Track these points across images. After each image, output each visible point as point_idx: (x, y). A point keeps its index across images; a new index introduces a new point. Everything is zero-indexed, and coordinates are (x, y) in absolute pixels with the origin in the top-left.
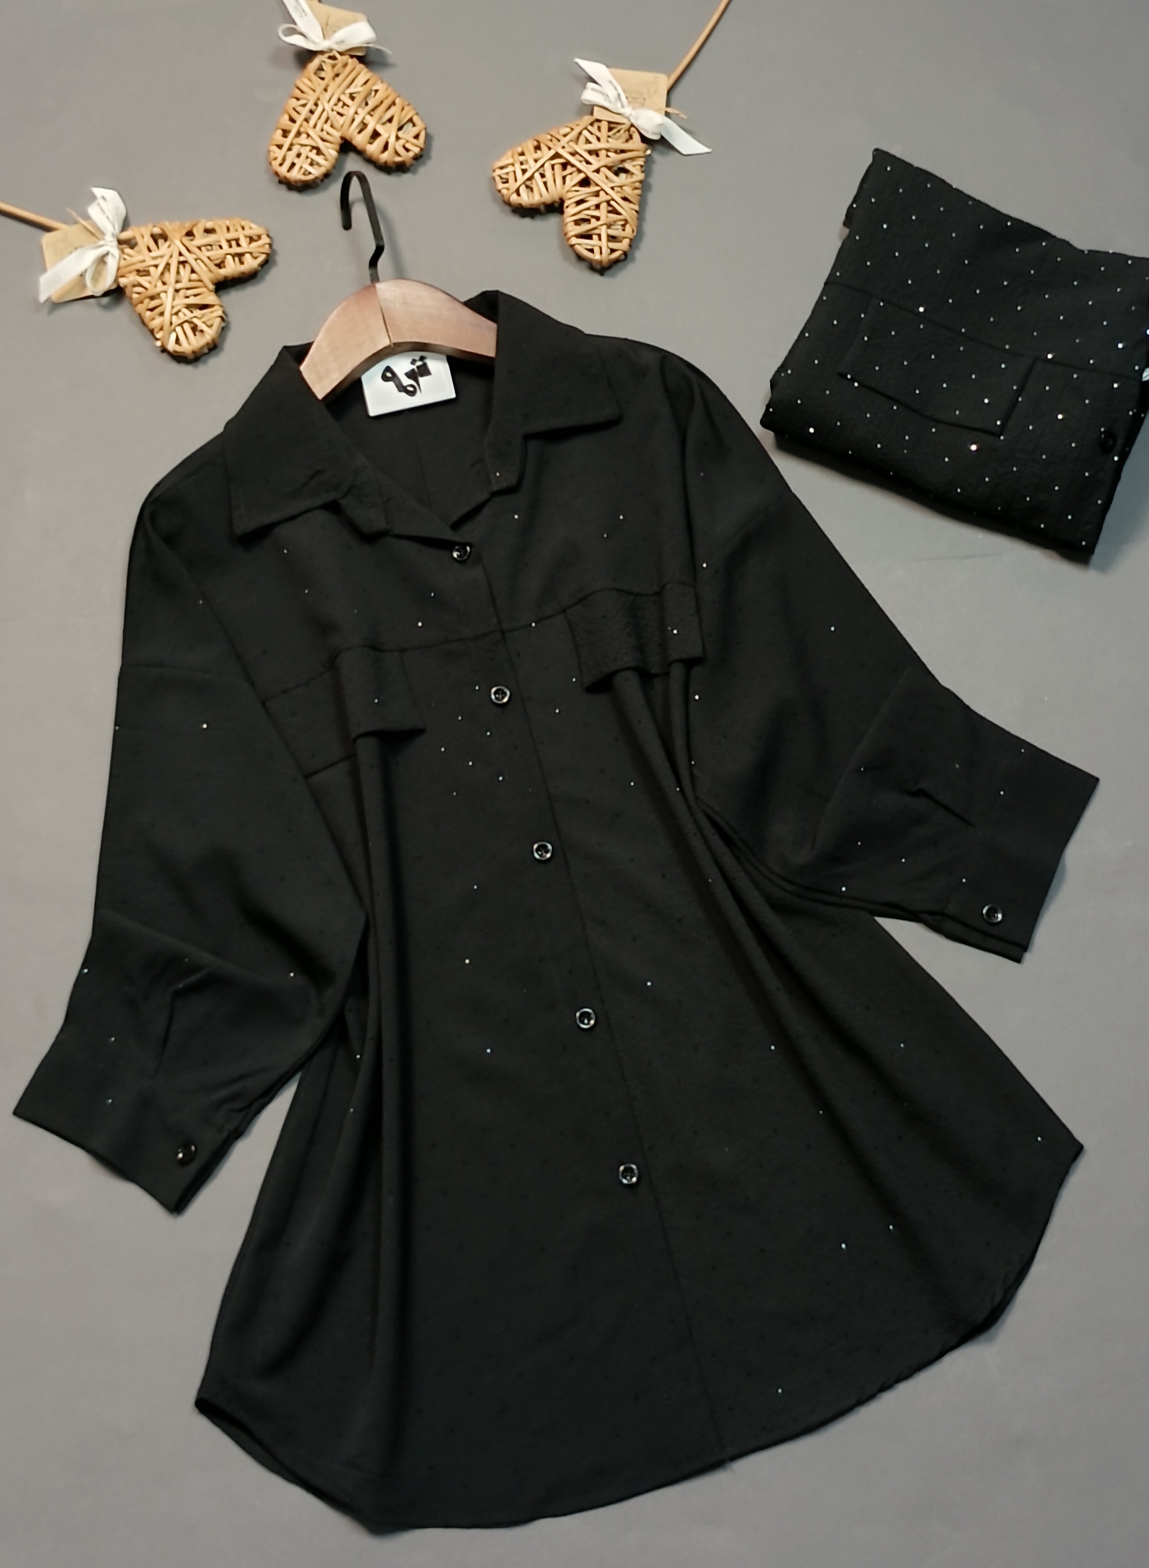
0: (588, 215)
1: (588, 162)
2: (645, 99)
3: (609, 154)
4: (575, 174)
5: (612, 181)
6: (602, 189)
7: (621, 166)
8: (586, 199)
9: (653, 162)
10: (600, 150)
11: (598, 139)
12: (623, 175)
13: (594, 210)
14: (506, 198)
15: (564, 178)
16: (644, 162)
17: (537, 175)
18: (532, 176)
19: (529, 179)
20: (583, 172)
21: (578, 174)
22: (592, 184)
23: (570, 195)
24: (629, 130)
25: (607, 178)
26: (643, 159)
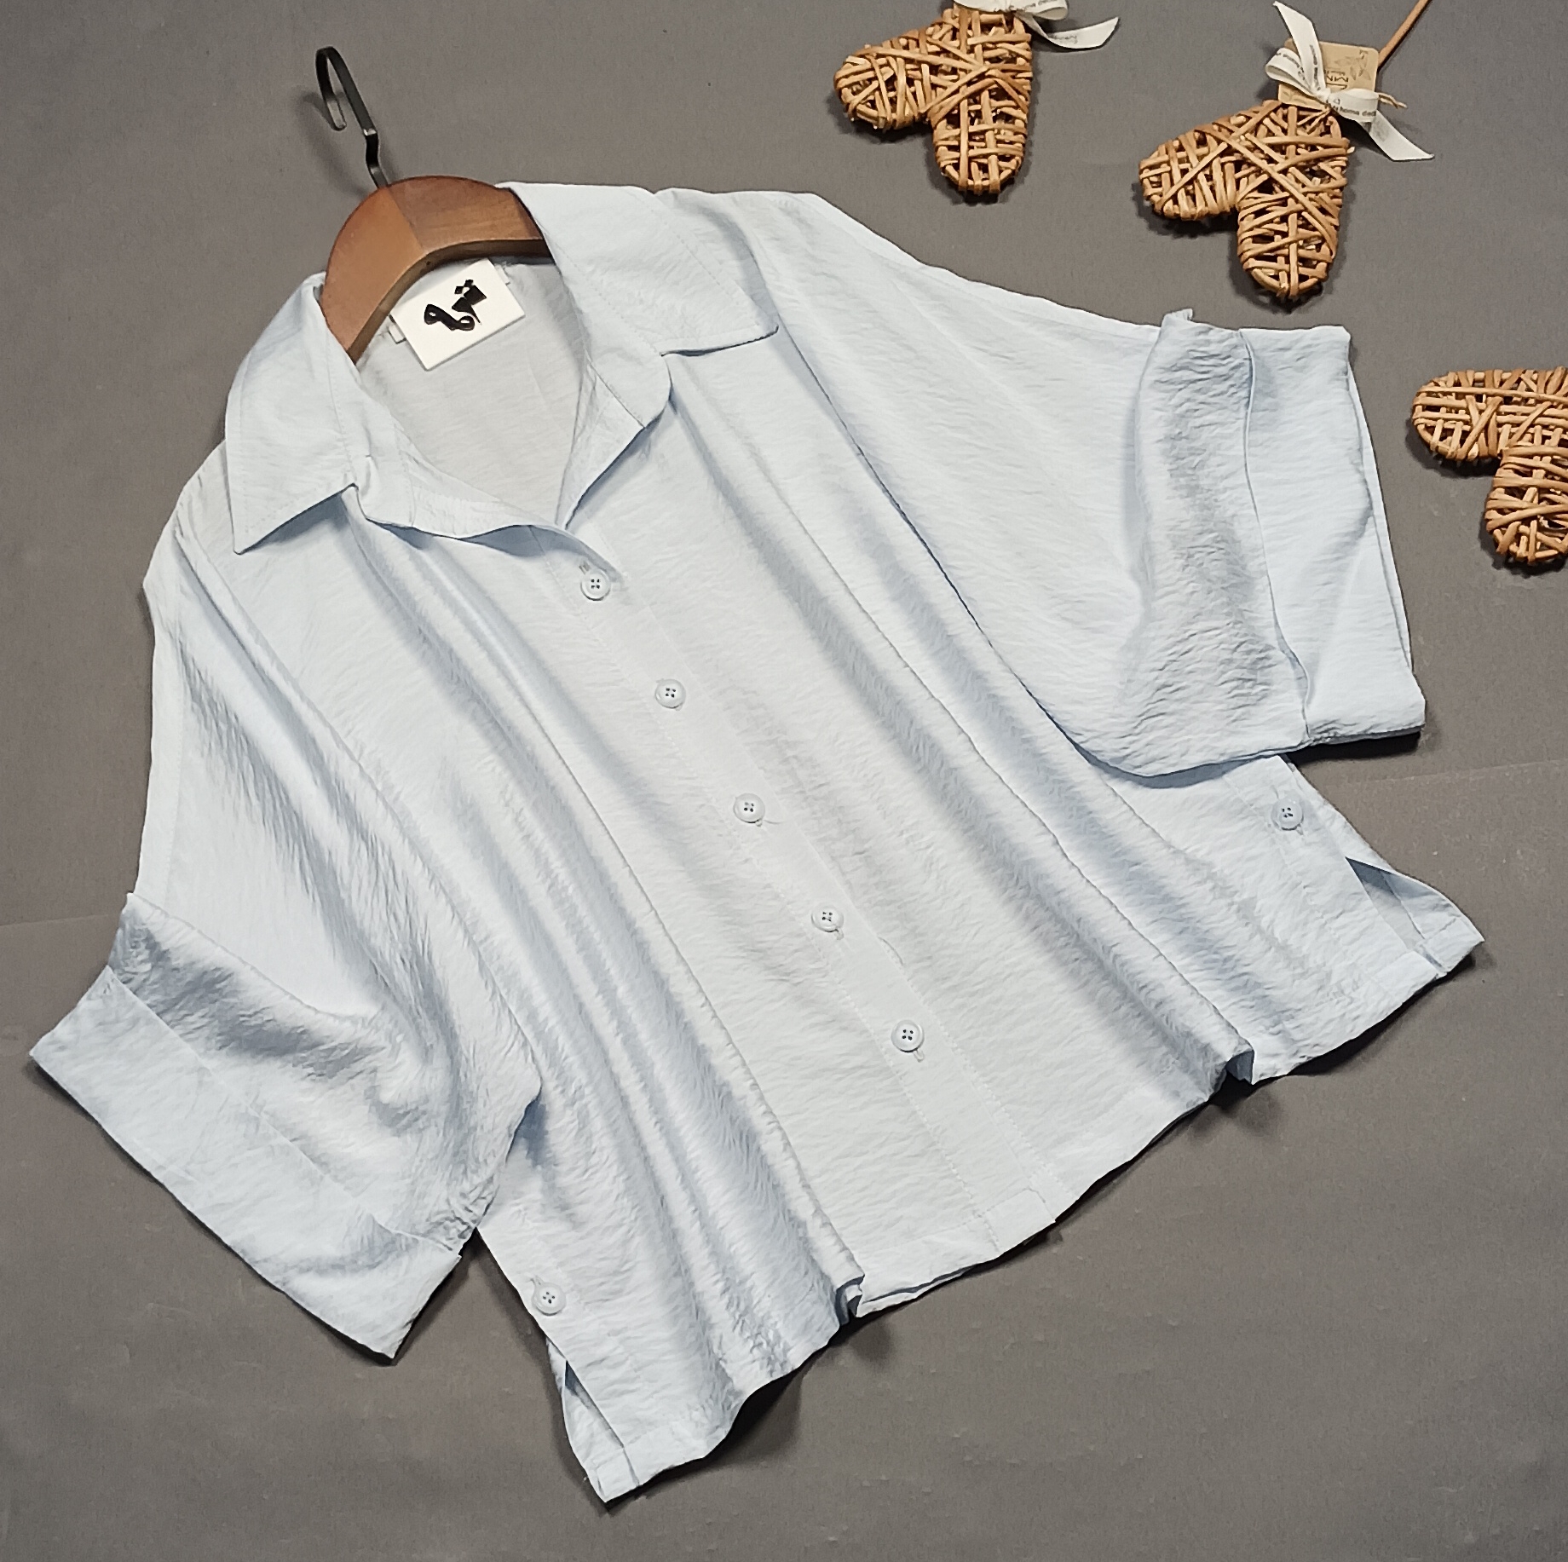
0: (1271, 230)
1: (1270, 160)
2: (1347, 80)
3: (1299, 150)
4: (1252, 176)
5: (1304, 186)
6: (1292, 196)
7: (1315, 168)
8: (1269, 209)
9: (1359, 163)
10: (1287, 144)
11: (1285, 131)
12: (1317, 180)
13: (1278, 223)
14: (1158, 208)
15: (1238, 181)
16: (1346, 162)
17: (1201, 177)
18: (1195, 178)
19: (1190, 182)
20: (1266, 172)
21: (1257, 176)
22: (1277, 189)
23: (1246, 203)
24: (1325, 120)
25: (1297, 181)
26: (1345, 158)
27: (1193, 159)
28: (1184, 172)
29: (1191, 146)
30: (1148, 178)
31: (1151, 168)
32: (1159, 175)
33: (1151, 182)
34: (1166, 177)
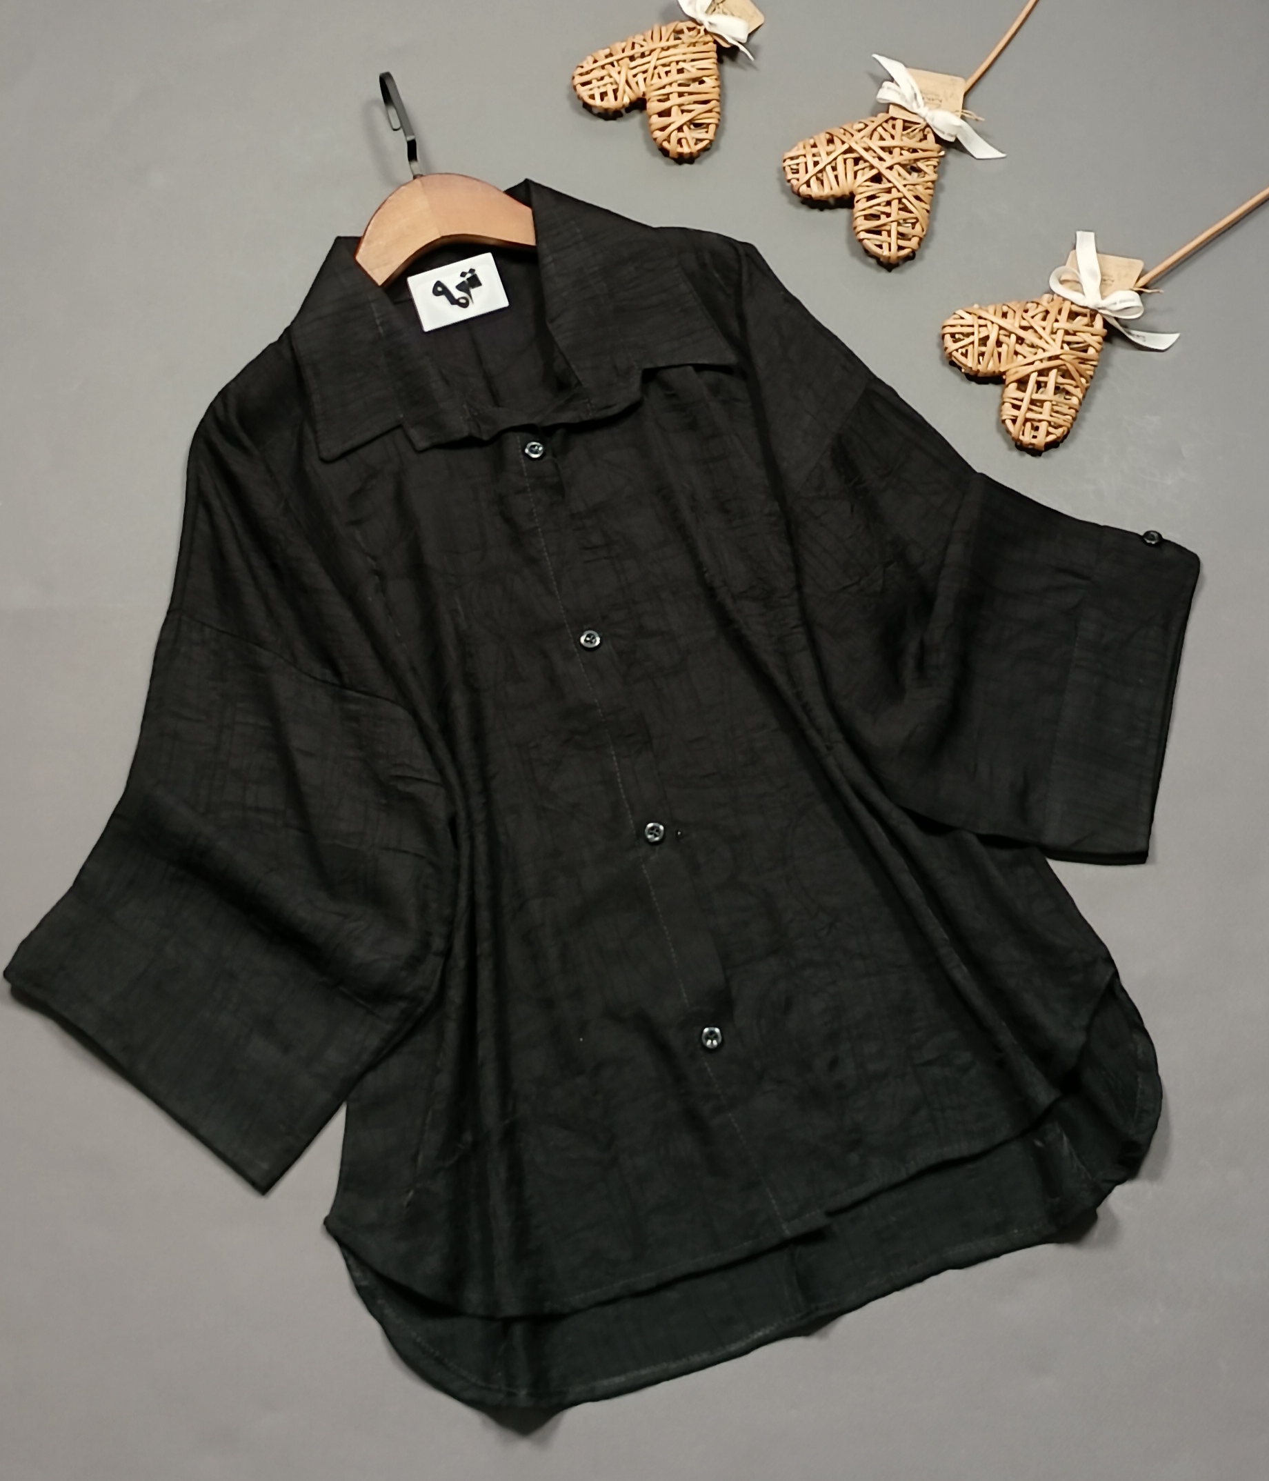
0: (879, 211)
1: (881, 159)
2: (942, 101)
3: (903, 152)
5: (905, 179)
6: (895, 186)
7: (914, 166)
8: (878, 195)
10: (895, 147)
11: (893, 137)
12: (915, 175)
13: (885, 206)
14: (796, 189)
15: (856, 173)
16: (938, 162)
17: (829, 168)
18: (825, 167)
19: (821, 171)
20: (878, 169)
21: (870, 170)
22: (884, 180)
23: (861, 190)
24: (923, 130)
25: (899, 175)
26: (937, 160)
27: (823, 155)
28: (816, 164)
29: (821, 143)
30: (790, 166)
31: (792, 158)
32: (798, 164)
33: (792, 169)
34: (802, 169)
